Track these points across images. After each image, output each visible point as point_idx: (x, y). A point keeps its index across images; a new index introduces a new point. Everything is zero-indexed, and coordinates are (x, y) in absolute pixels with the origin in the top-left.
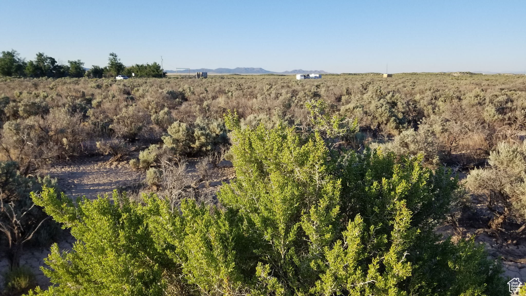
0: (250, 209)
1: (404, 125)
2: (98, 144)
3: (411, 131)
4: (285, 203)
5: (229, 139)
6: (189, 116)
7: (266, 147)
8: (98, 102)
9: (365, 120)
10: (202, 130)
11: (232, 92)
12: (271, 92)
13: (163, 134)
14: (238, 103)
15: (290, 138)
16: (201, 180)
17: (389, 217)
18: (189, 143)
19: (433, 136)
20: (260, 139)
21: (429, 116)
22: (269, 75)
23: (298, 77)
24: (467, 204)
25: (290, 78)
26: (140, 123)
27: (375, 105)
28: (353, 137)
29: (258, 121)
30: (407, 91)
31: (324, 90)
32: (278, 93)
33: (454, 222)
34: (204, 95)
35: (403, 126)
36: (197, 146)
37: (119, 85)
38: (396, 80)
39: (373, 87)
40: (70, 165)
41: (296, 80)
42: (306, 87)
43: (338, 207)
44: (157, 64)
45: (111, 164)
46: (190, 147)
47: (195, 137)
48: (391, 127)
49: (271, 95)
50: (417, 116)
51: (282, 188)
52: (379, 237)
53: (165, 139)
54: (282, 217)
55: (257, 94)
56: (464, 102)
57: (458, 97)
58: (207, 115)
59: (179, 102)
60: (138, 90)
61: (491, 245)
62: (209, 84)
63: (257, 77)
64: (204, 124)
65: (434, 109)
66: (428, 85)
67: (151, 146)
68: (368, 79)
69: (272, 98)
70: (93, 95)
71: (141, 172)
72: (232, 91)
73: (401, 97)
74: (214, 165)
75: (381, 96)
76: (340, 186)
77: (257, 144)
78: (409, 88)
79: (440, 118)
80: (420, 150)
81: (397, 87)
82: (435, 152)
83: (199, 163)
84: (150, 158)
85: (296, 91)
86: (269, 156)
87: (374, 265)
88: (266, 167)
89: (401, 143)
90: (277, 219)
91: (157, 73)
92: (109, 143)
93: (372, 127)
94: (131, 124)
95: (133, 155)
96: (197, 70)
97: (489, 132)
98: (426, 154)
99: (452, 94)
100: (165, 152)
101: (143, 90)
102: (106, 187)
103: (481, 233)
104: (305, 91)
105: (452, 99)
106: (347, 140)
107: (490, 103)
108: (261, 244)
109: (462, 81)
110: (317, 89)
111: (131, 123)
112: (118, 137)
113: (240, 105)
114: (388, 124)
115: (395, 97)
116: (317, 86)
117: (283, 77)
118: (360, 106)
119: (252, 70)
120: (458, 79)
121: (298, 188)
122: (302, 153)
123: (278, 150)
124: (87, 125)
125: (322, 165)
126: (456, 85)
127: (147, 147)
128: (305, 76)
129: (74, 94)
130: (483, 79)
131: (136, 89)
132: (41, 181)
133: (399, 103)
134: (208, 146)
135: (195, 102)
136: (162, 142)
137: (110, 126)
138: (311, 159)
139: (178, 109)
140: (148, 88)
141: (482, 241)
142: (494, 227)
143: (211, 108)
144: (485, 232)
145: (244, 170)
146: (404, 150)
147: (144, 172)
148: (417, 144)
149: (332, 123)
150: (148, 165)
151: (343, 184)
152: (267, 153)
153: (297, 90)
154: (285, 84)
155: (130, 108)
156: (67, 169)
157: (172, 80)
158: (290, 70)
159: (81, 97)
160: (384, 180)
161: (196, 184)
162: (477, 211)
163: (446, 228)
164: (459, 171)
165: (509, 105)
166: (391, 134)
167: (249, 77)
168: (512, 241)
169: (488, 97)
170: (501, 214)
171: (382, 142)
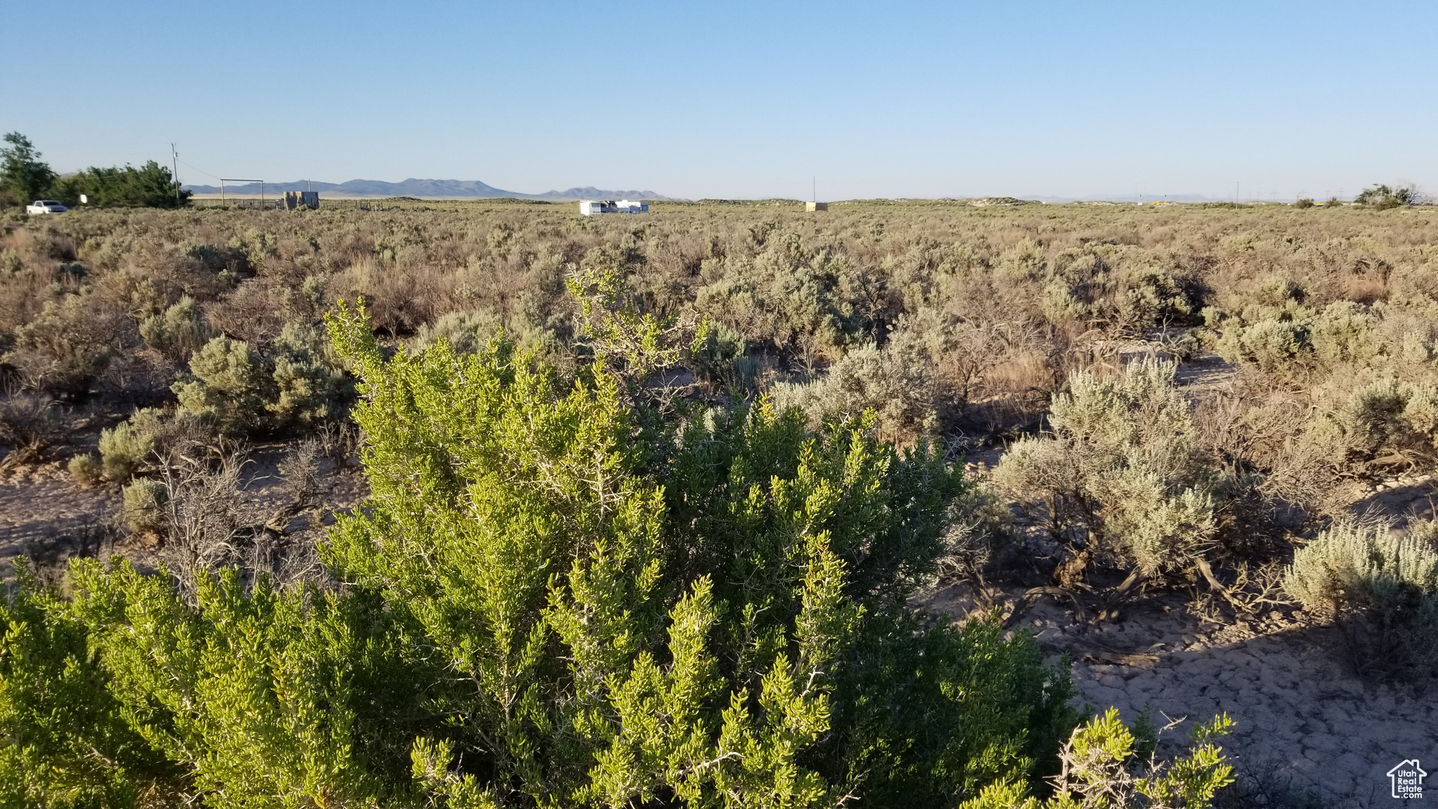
0: (414, 586)
1: (856, 335)
3: (869, 350)
4: (511, 561)
6: (259, 321)
7: (457, 406)
9: (759, 323)
10: (297, 361)
11: (393, 249)
12: (509, 250)
13: (178, 375)
14: (412, 281)
15: (522, 381)
16: (296, 509)
17: (791, 579)
18: (258, 401)
19: (923, 362)
20: (436, 385)
21: (914, 309)
22: (503, 201)
23: (586, 208)
24: (1003, 528)
25: (563, 209)
26: (103, 344)
27: (782, 282)
28: (729, 370)
29: (470, 330)
30: (862, 246)
31: (654, 243)
32: (529, 253)
33: (974, 576)
34: (306, 258)
35: (852, 338)
36: (284, 408)
37: (38, 229)
38: (837, 217)
39: (781, 235)
41: (579, 217)
42: (606, 237)
43: (655, 564)
44: (160, 167)
45: (9, 473)
46: (262, 412)
47: (277, 382)
48: (824, 340)
49: (509, 257)
50: (886, 310)
51: (501, 520)
52: (766, 631)
53: (181, 390)
54: (504, 603)
55: (468, 255)
56: (998, 273)
57: (983, 261)
58: (315, 316)
59: (229, 278)
60: (98, 245)
61: (1060, 627)
62: (325, 226)
63: (470, 207)
64: (305, 343)
65: (926, 291)
66: (911, 236)
67: (137, 413)
68: (768, 216)
69: (512, 266)
71: (108, 492)
72: (393, 245)
73: (846, 263)
74: (337, 461)
75: (799, 261)
76: (662, 507)
77: (428, 400)
78: (867, 239)
79: (939, 314)
80: (892, 395)
81: (838, 237)
82: (927, 401)
83: (288, 459)
84: (132, 449)
85: (580, 247)
86: (465, 432)
87: (735, 711)
88: (458, 462)
89: (846, 380)
90: (489, 609)
91: (160, 193)
93: (777, 341)
94: (72, 349)
95: (83, 441)
96: (287, 185)
97: (1053, 347)
98: (905, 406)
99: (970, 253)
100: (183, 430)
101: (114, 245)
103: (1037, 599)
104: (603, 247)
105: (969, 267)
106: (713, 378)
107: (1058, 276)
108: (443, 683)
109: (993, 222)
110: (635, 242)
111: (74, 344)
112: (29, 389)
113: (418, 287)
114: (817, 333)
115: (833, 262)
116: (635, 234)
117: (542, 207)
118: (746, 286)
119: (454, 186)
120: (985, 216)
121: (547, 519)
122: (556, 419)
123: (490, 413)
125: (611, 451)
126: (980, 231)
127: (127, 417)
128: (603, 205)
130: (1043, 214)
131: (91, 241)
133: (842, 279)
134: (319, 406)
135: (279, 278)
136: (173, 400)
137: (6, 358)
138: (581, 435)
139: (225, 300)
140: (129, 237)
141: (1039, 617)
142: (1066, 580)
143: (329, 295)
144: (1045, 594)
145: (394, 477)
146: (853, 399)
147: (117, 493)
148: (883, 382)
149: (639, 335)
150: (129, 470)
151: (668, 498)
152: (460, 422)
153: (581, 244)
154: (549, 228)
155: (71, 301)
157: (209, 216)
158: (562, 188)
160: (776, 483)
161: (279, 521)
162: (1027, 544)
163: (957, 592)
164: (986, 444)
165: (1100, 278)
166: (821, 358)
167: (447, 207)
168: (1109, 612)
169: (1052, 259)
170: (1080, 547)
171: (800, 379)
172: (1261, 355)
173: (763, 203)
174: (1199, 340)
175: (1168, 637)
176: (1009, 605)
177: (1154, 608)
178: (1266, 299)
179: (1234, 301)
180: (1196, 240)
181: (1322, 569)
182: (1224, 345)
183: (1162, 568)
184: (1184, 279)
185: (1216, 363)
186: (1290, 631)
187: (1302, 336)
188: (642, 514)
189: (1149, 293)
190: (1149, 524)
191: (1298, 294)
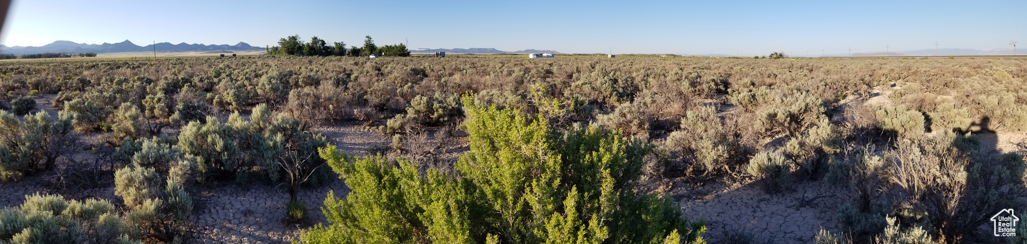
0: (483, 180)
2: (355, 111)
3: (627, 104)
4: (513, 177)
5: (464, 112)
6: (429, 90)
7: (497, 125)
8: (355, 77)
9: (593, 94)
10: (440, 103)
11: (466, 70)
12: (504, 70)
13: (407, 105)
14: (472, 80)
16: (439, 147)
18: (428, 114)
19: (645, 107)
21: (642, 90)
22: (501, 54)
23: (531, 56)
24: (668, 160)
25: (523, 56)
26: (388, 95)
27: (600, 81)
28: (582, 110)
29: (491, 96)
30: (626, 69)
31: (556, 68)
32: (511, 71)
33: (660, 175)
34: (442, 72)
35: (623, 99)
36: (435, 117)
37: (372, 62)
38: (618, 60)
39: (600, 66)
40: (333, 126)
41: (529, 59)
42: (540, 65)
43: (559, 180)
44: (403, 45)
45: (364, 128)
46: (429, 118)
47: (434, 109)
48: (614, 100)
49: (504, 72)
50: (634, 90)
51: (510, 163)
53: (408, 109)
54: (511, 190)
55: (490, 72)
56: (668, 79)
57: (664, 74)
58: (445, 90)
59: (420, 77)
60: (387, 67)
61: (686, 189)
62: (447, 62)
63: (490, 56)
64: (442, 98)
65: (646, 84)
66: (643, 64)
67: (397, 115)
68: (596, 59)
69: (505, 75)
70: (351, 70)
71: (388, 137)
72: (466, 68)
73: (621, 75)
74: (450, 134)
75: (606, 74)
76: (560, 161)
77: (489, 123)
78: (628, 67)
79: (649, 92)
80: (635, 118)
81: (618, 66)
82: (646, 120)
83: (437, 132)
84: (396, 125)
86: (499, 134)
88: (497, 143)
89: (620, 114)
90: (506, 191)
91: (402, 52)
92: (364, 110)
93: (599, 100)
94: (381, 96)
95: (382, 122)
96: (436, 50)
97: (684, 101)
98: (639, 122)
99: (660, 72)
100: (408, 121)
101: (391, 67)
102: (360, 147)
103: (679, 181)
104: (538, 69)
105: (659, 76)
106: (577, 112)
107: (686, 79)
108: (492, 213)
109: (667, 62)
110: (549, 67)
111: (382, 94)
112: (371, 106)
113: (474, 82)
114: (612, 97)
115: (616, 75)
116: (549, 64)
117: (515, 56)
118: (588, 82)
119: (485, 50)
120: (665, 60)
123: (507, 128)
124: (347, 96)
125: (544, 142)
126: (663, 65)
127: (394, 116)
128: (537, 55)
129: (338, 69)
130: (682, 60)
131: (385, 66)
132: (315, 137)
133: (619, 80)
134: (445, 117)
135: (434, 78)
136: (406, 112)
137: (365, 97)
139: (420, 84)
140: (395, 65)
141: (680, 187)
142: (688, 174)
143: (448, 84)
144: (681, 179)
147: (391, 137)
148: (632, 114)
150: (394, 132)
151: (562, 159)
152: (498, 131)
153: (530, 68)
154: (519, 62)
155: (381, 83)
156: (331, 129)
157: (415, 59)
158: (523, 50)
159: (344, 72)
161: (434, 150)
162: (676, 164)
163: (655, 181)
164: (665, 133)
165: (698, 80)
166: (613, 106)
167: (481, 56)
168: (700, 183)
169: (685, 73)
170: (691, 164)
171: (606, 113)
172: (743, 102)
173: (594, 55)
174: (727, 98)
175: (717, 189)
176: (671, 184)
177: (713, 181)
178: (745, 86)
179: (736, 87)
180: (726, 68)
181: (757, 164)
182: (733, 100)
183: (714, 169)
184: (723, 80)
185: (732, 105)
186: (751, 183)
187: (754, 96)
188: (554, 163)
189: (712, 84)
190: (709, 156)
191: (753, 84)
